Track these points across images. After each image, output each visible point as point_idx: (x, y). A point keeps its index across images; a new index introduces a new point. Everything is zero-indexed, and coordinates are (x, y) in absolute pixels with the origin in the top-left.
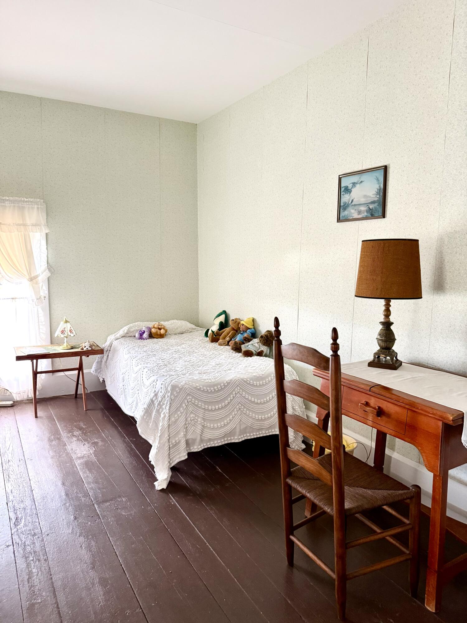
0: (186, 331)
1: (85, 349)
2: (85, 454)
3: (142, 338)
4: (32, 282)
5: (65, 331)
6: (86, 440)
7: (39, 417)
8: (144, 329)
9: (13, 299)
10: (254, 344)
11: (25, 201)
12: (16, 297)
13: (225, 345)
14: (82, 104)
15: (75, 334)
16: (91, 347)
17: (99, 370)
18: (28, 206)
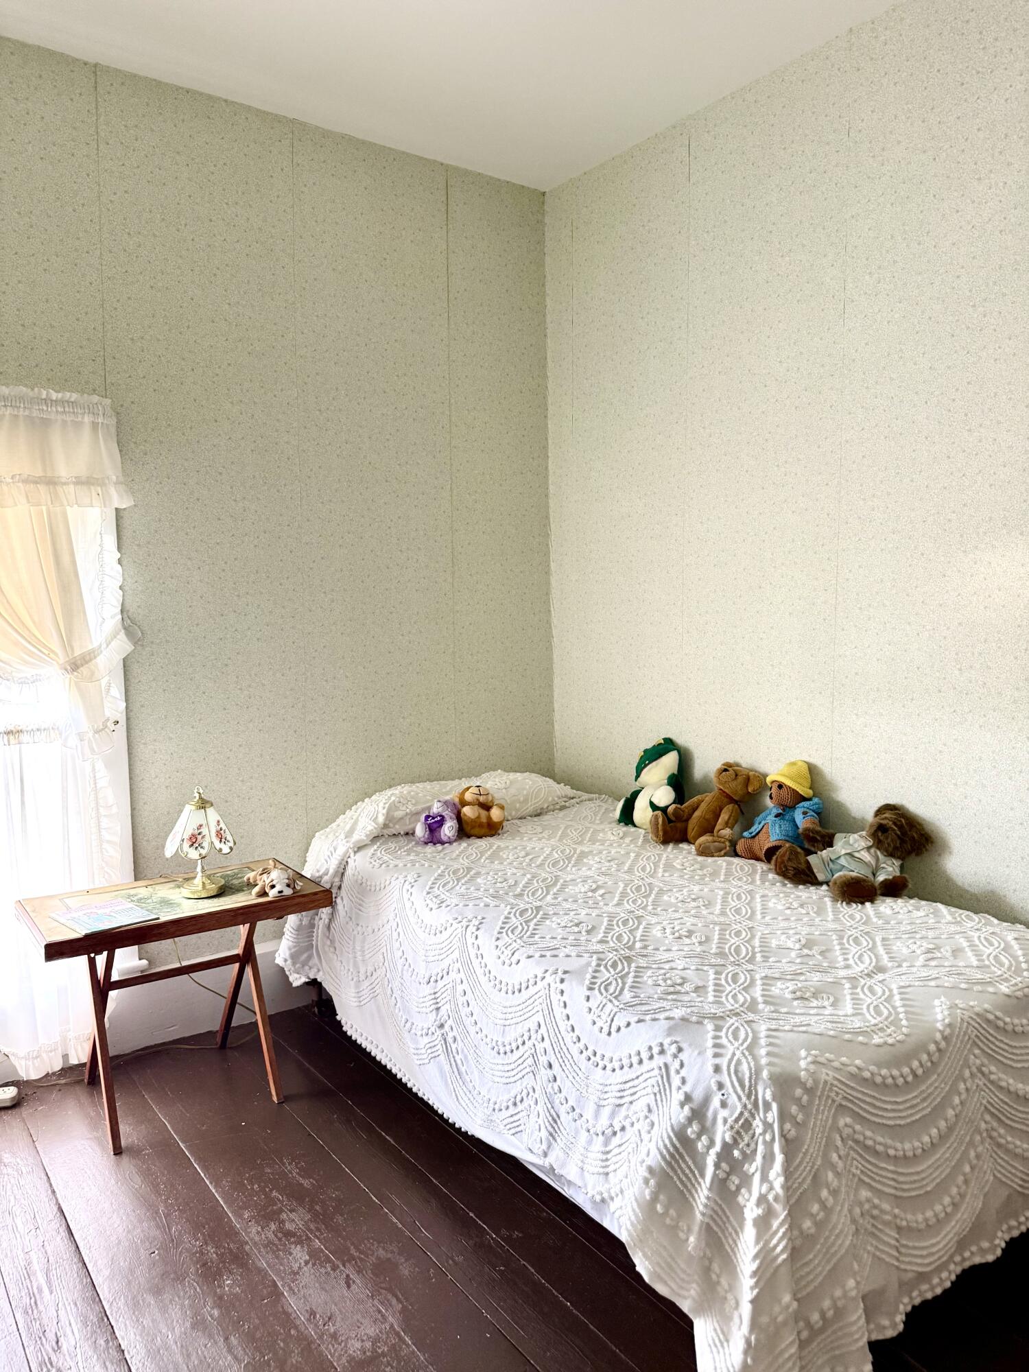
0: (552, 807)
1: (273, 894)
2: (375, 1340)
3: (435, 840)
4: (75, 673)
5: (203, 837)
6: (344, 1256)
7: (127, 1148)
8: (436, 808)
9: (8, 733)
10: (856, 855)
11: (52, 400)
12: (20, 728)
13: (723, 853)
14: (226, 101)
15: (231, 844)
16: (292, 886)
17: (304, 953)
18: (59, 417)
